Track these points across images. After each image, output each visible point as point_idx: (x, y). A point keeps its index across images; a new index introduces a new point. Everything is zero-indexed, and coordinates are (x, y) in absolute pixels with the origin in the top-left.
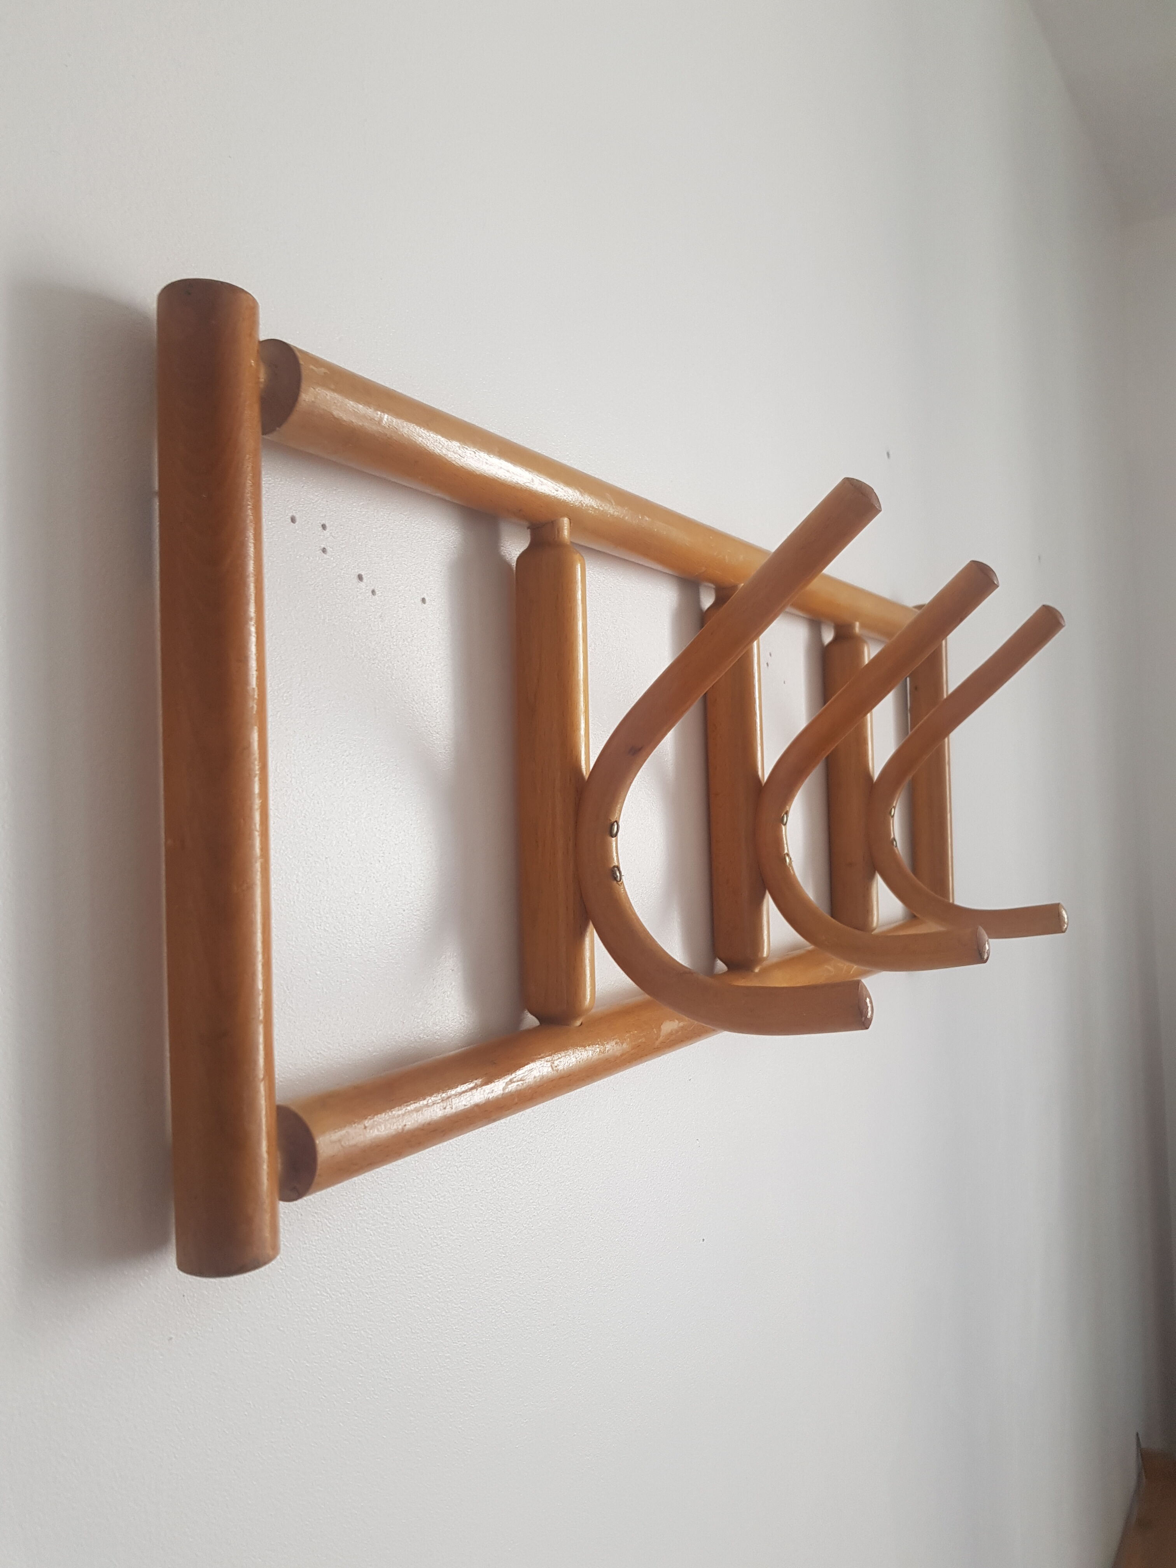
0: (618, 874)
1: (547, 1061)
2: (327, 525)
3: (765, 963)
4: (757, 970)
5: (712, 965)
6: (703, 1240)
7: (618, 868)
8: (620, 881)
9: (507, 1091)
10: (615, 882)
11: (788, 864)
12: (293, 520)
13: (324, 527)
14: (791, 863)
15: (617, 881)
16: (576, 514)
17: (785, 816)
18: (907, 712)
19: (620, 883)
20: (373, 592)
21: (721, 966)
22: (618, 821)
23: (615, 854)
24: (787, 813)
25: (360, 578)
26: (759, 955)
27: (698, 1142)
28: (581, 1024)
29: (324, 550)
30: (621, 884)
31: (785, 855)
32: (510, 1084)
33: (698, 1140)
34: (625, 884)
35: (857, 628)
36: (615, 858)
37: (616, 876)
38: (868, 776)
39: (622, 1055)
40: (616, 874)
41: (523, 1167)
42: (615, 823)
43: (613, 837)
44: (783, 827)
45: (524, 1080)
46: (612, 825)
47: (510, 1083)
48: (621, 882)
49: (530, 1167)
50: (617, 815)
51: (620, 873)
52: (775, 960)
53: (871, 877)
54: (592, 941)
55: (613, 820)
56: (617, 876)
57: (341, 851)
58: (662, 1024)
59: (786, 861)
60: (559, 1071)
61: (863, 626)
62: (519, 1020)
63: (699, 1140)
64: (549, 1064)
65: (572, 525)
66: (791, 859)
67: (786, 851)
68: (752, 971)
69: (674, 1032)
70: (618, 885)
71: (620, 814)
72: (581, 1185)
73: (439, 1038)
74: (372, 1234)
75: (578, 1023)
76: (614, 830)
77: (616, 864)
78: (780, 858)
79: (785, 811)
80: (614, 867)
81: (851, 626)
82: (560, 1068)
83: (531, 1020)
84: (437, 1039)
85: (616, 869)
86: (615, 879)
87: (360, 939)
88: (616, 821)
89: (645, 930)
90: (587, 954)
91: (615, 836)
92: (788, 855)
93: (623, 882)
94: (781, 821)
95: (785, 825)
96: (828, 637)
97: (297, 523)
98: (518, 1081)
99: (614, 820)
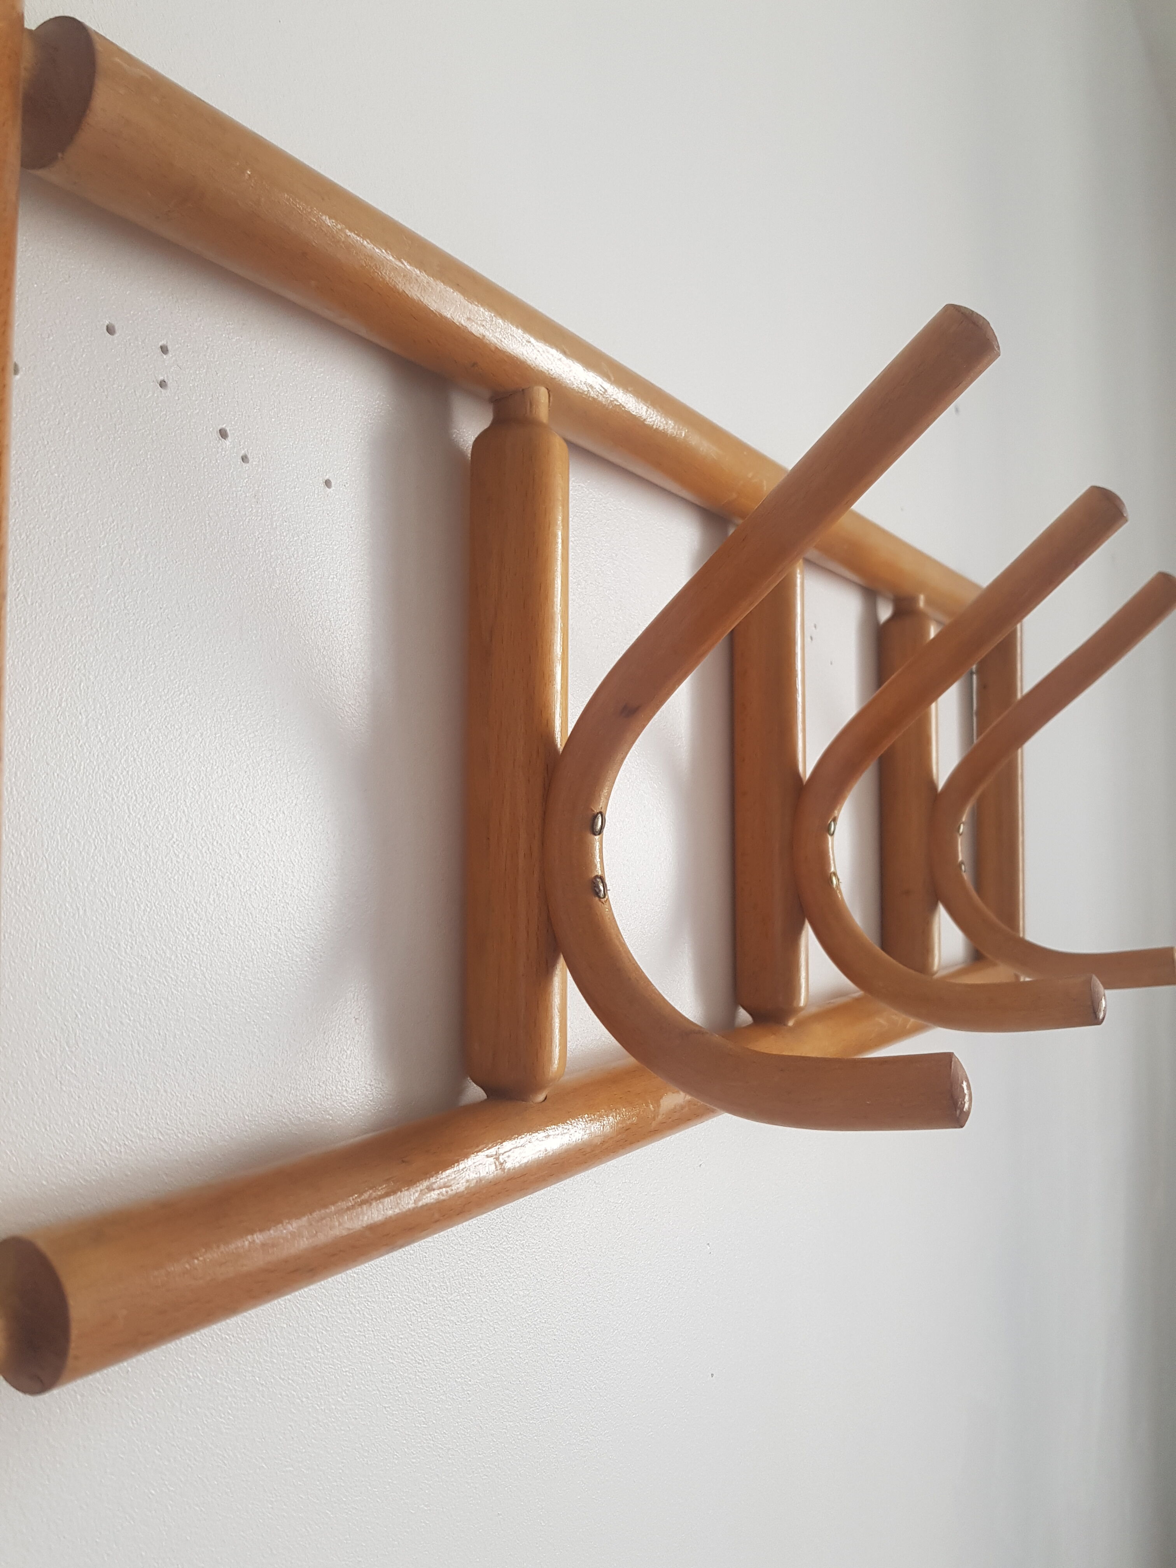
0: (602, 888)
1: (487, 1156)
2: (169, 348)
3: (802, 1014)
4: (791, 1023)
5: (733, 1015)
6: (712, 1375)
7: (602, 879)
8: (604, 897)
9: (420, 1204)
10: (597, 899)
11: (835, 886)
12: (110, 330)
13: (164, 350)
14: (839, 884)
15: (599, 897)
16: (556, 388)
17: (833, 823)
18: (972, 716)
19: (603, 900)
20: (245, 459)
21: (744, 1016)
22: (604, 812)
23: (598, 860)
24: (835, 820)
25: (223, 434)
26: (795, 1004)
27: (709, 1248)
28: (546, 1098)
29: (163, 384)
30: (606, 901)
31: (831, 873)
32: (427, 1193)
33: (708, 1244)
34: (611, 903)
35: (922, 603)
36: (598, 865)
37: (598, 891)
38: (931, 784)
39: (603, 1143)
40: (598, 887)
41: (458, 1297)
42: (599, 815)
43: (596, 835)
44: (830, 838)
45: (451, 1186)
46: (595, 817)
47: (426, 1190)
48: (605, 899)
49: (469, 1298)
50: (602, 804)
51: (605, 886)
52: (813, 1010)
53: (933, 909)
54: (564, 983)
55: (596, 811)
56: (600, 891)
57: (173, 837)
58: (661, 1098)
59: (832, 882)
60: (506, 1170)
61: (928, 602)
62: (458, 1091)
63: (710, 1244)
64: (492, 1160)
65: (551, 399)
66: (838, 880)
67: (832, 870)
68: (785, 1025)
69: (677, 1107)
70: (600, 903)
71: (607, 803)
72: (545, 1317)
73: (331, 1118)
74: (208, 1414)
75: (541, 1097)
76: (597, 825)
77: (600, 873)
78: (825, 878)
79: (833, 817)
80: (597, 876)
81: (913, 600)
82: (508, 1165)
83: (475, 1092)
84: (328, 1120)
85: (598, 880)
86: (597, 894)
87: (202, 971)
88: (601, 813)
89: (638, 968)
90: (556, 1000)
91: (599, 834)
92: (835, 874)
93: (608, 899)
94: (826, 830)
95: (832, 835)
96: (885, 613)
97: (116, 335)
98: (441, 1188)
99: (598, 811)
